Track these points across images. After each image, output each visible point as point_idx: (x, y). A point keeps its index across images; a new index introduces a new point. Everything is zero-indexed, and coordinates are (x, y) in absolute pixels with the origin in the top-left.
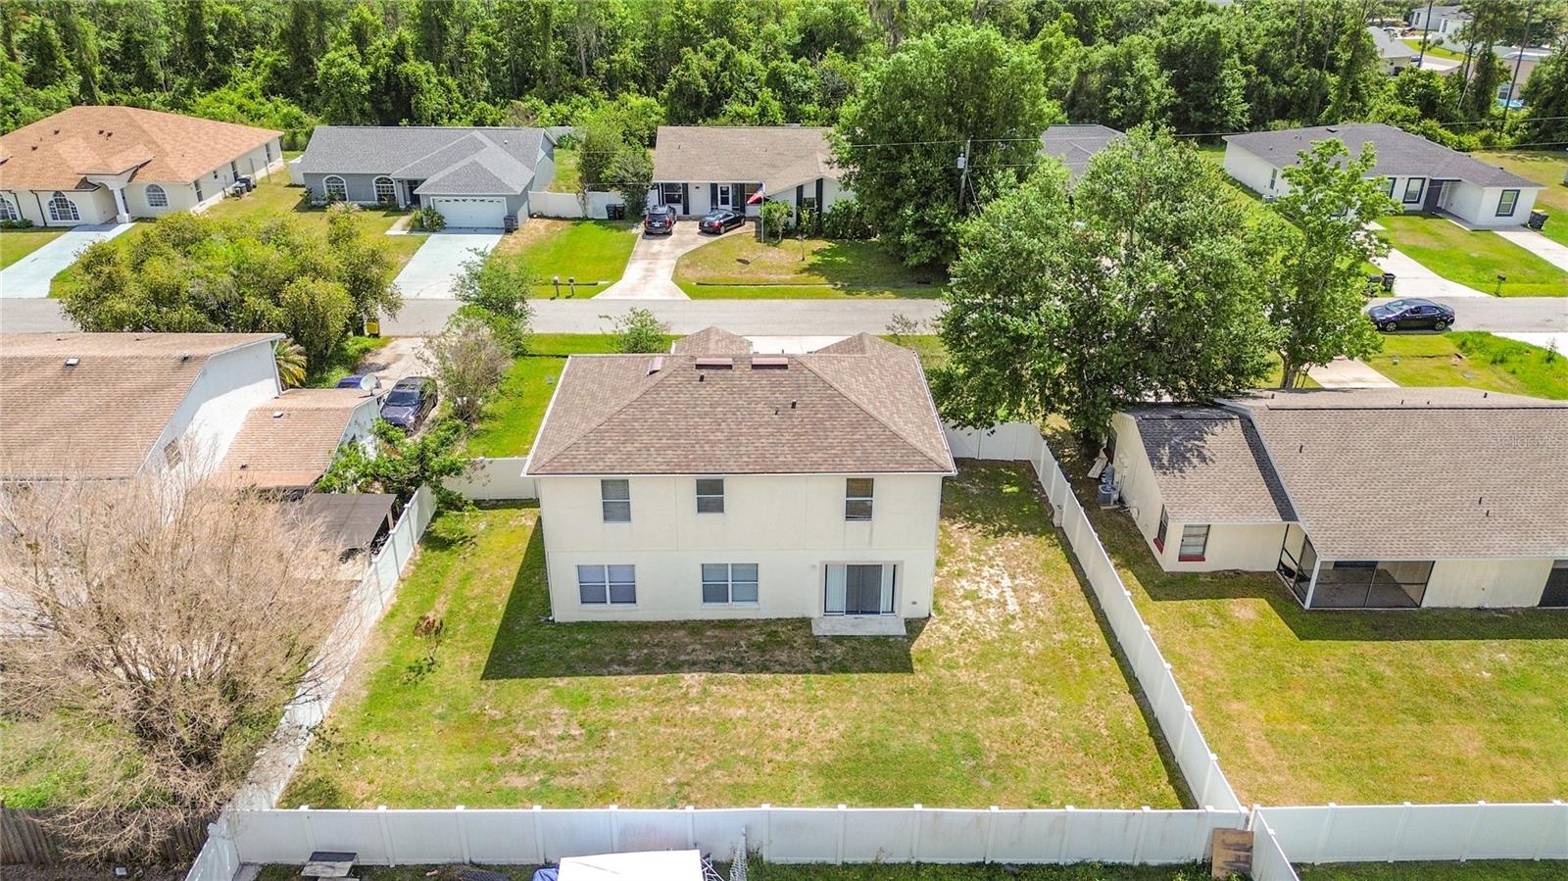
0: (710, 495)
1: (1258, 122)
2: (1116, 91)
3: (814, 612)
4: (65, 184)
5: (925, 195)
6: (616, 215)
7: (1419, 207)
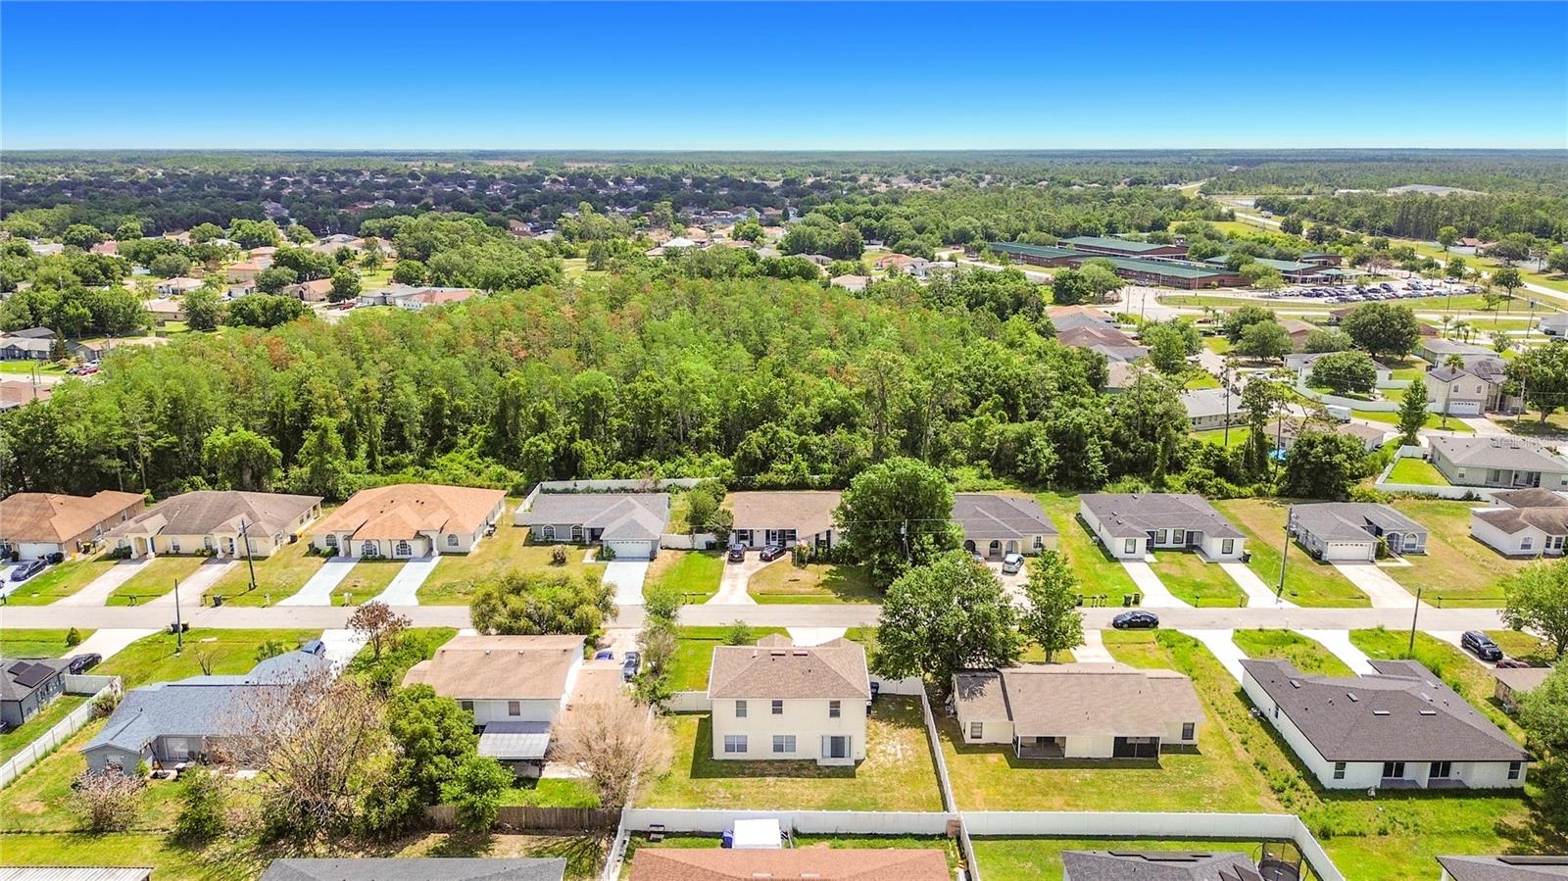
0: (777, 707)
1: (1115, 476)
2: (1021, 457)
3: (818, 757)
4: (408, 535)
5: (884, 548)
6: (711, 547)
7: (1184, 545)
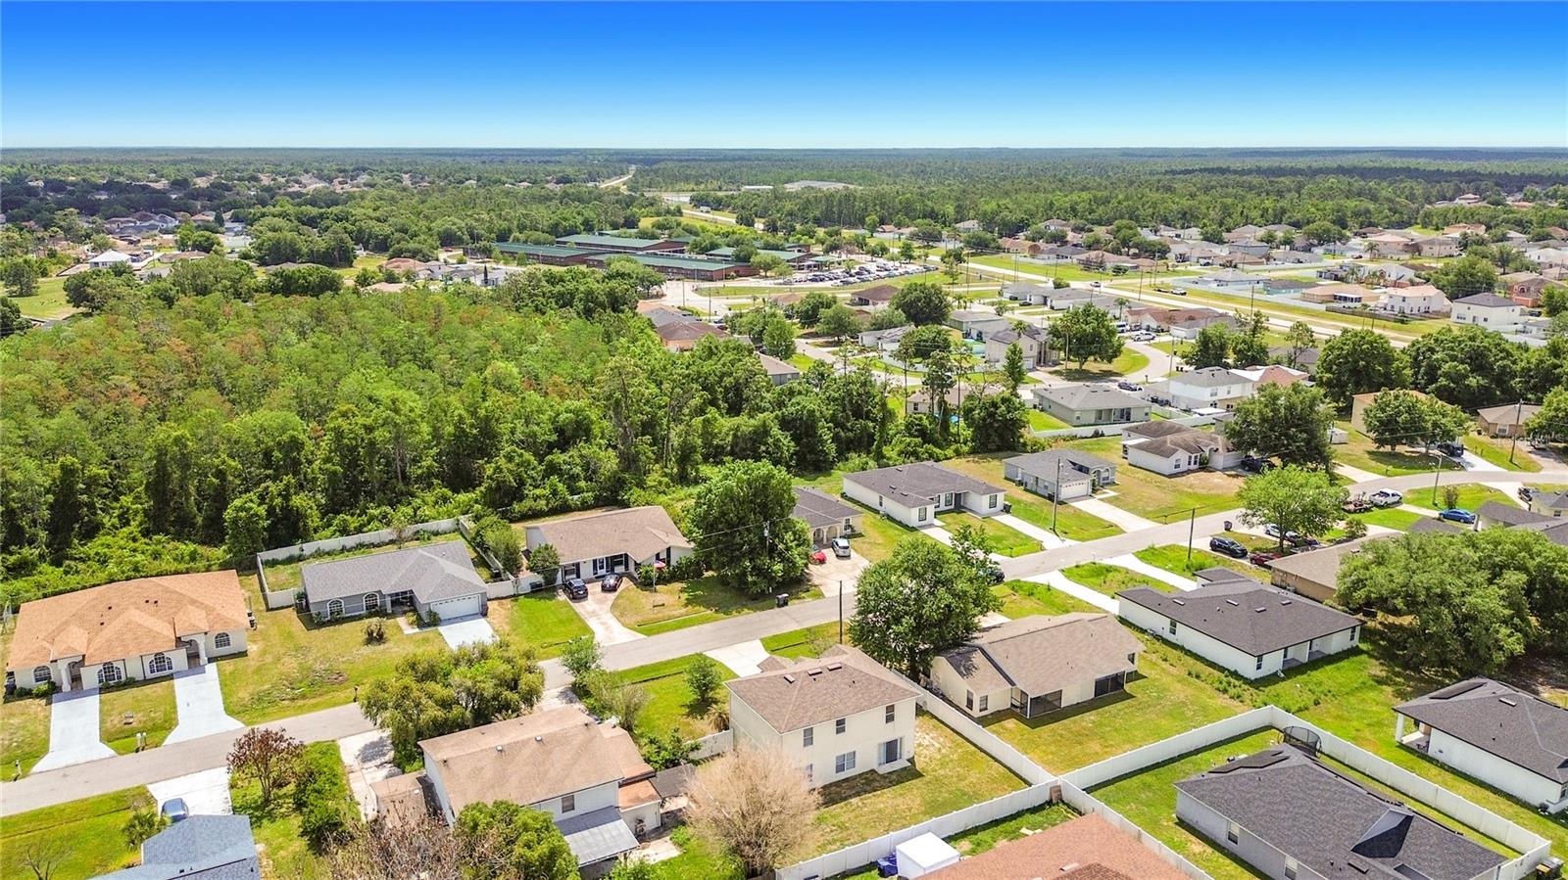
0: (840, 726)
2: (763, 448)
3: (875, 767)
4: (165, 645)
6: (536, 590)
7: (952, 507)
